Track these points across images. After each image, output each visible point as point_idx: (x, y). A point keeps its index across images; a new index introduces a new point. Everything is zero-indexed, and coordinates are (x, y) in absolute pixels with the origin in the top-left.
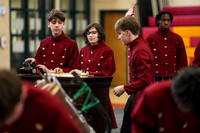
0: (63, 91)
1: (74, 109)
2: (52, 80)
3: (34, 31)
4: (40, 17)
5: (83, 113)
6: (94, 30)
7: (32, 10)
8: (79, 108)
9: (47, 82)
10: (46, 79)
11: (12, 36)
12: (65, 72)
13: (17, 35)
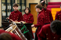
0: (18, 28)
1: (21, 33)
2: (14, 24)
3: (9, 10)
4: (11, 5)
5: (24, 34)
6: (27, 9)
7: (8, 3)
8: (23, 33)
9: (13, 25)
10: (13, 24)
11: (2, 11)
12: (18, 22)
13: (4, 11)
